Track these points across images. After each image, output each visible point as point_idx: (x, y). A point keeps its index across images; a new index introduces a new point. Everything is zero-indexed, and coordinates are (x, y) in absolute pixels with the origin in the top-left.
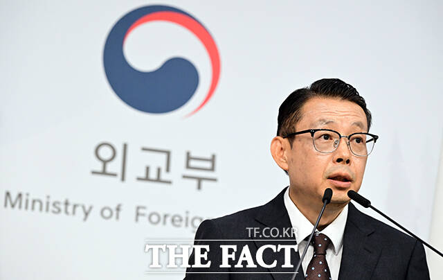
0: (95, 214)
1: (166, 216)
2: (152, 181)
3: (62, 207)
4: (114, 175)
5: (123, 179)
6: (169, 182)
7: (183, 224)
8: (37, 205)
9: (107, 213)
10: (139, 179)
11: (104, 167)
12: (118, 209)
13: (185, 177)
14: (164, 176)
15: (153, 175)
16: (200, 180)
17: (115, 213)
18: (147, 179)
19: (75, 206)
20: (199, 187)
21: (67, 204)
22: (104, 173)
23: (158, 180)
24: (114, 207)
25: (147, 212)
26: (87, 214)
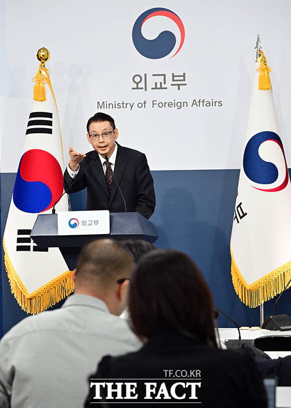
0: (135, 106)
1: (165, 103)
2: (158, 88)
3: (121, 105)
4: (142, 88)
5: (146, 90)
6: (166, 88)
7: (173, 106)
8: (111, 105)
9: (140, 105)
10: (152, 89)
11: (137, 86)
12: (145, 103)
13: (172, 85)
14: (163, 86)
15: (159, 86)
16: (179, 85)
17: (143, 104)
18: (156, 88)
19: (127, 104)
20: (179, 89)
21: (123, 103)
22: (137, 88)
23: (161, 88)
24: (143, 103)
25: (157, 103)
26: (132, 107)
